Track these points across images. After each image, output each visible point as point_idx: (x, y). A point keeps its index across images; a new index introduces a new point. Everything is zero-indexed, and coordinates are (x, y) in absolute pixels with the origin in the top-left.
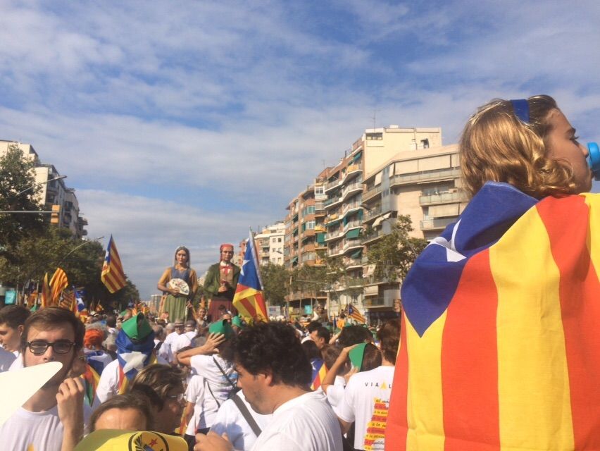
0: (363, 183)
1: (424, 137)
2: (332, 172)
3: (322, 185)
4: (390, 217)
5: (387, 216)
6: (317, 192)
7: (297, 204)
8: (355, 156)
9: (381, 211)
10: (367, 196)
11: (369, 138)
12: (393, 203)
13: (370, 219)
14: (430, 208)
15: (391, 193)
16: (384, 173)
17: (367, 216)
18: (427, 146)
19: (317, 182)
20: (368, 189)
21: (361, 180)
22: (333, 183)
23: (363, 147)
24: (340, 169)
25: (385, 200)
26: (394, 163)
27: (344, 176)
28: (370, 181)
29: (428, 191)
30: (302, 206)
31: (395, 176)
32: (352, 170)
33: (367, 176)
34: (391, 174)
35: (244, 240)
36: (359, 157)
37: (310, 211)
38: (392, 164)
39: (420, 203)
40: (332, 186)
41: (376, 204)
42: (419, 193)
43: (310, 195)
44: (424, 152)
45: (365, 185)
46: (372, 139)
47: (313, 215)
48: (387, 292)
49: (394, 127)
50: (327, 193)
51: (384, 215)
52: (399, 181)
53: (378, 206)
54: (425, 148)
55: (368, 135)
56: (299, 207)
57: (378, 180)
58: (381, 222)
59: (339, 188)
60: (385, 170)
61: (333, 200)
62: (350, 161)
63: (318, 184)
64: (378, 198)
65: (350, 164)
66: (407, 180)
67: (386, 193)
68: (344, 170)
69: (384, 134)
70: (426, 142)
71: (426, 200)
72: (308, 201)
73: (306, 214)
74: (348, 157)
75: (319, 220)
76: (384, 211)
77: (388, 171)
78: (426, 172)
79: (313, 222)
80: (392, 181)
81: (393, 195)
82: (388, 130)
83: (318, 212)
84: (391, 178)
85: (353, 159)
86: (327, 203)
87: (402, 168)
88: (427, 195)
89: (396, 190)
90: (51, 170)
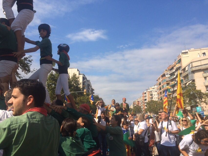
0: (182, 70)
1: (203, 52)
2: (171, 67)
3: (168, 72)
4: (192, 82)
6: (166, 74)
7: (160, 79)
8: (178, 61)
9: (189, 80)
10: (184, 75)
11: (183, 54)
12: (192, 77)
13: (186, 82)
14: (207, 77)
15: (192, 73)
16: (188, 67)
17: (184, 82)
18: (205, 55)
19: (166, 71)
20: (184, 72)
21: (181, 69)
22: (172, 71)
23: (181, 57)
24: (174, 66)
25: (190, 76)
26: (192, 63)
27: (175, 68)
28: (184, 70)
29: (206, 71)
30: (162, 80)
31: (192, 67)
32: (178, 66)
33: (183, 68)
34: (191, 67)
35: (144, 92)
36: (180, 61)
37: (165, 81)
38: (190, 63)
39: (203, 76)
40: (171, 72)
41: (187, 77)
42: (202, 72)
43: (164, 75)
44: (203, 57)
45: (183, 71)
46: (184, 54)
47: (165, 82)
48: (193, 109)
49: (192, 49)
50: (170, 74)
51: (190, 81)
52: (194, 69)
53: (188, 78)
54: (204, 56)
55: (182, 53)
56: (161, 80)
57: (187, 69)
58: (189, 84)
59: (174, 72)
60: (189, 65)
61: (172, 77)
62: (177, 63)
63: (166, 72)
64: (187, 75)
65: (177, 64)
66: (197, 68)
67: (190, 73)
68: (175, 66)
69: (189, 52)
70: (204, 54)
71: (205, 75)
72: (164, 78)
73: (163, 82)
74: (176, 62)
75: (168, 84)
77: (190, 66)
78: (204, 65)
79: (166, 85)
80: (191, 69)
81: (193, 74)
82: (190, 51)
83: (167, 81)
84: (191, 68)
85: (178, 62)
86: (170, 78)
87: (194, 64)
88: (205, 73)
89: (193, 72)
90: (83, 75)
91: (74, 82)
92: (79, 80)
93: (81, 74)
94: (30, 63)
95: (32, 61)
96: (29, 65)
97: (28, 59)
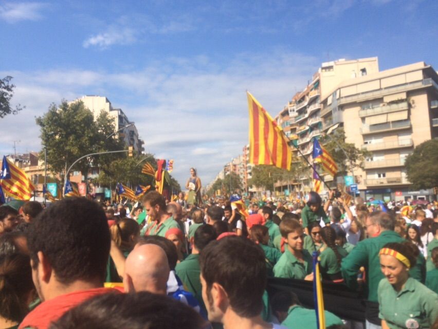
0: (321, 103)
1: (362, 66)
2: (300, 96)
3: (294, 106)
4: (338, 126)
5: (336, 126)
6: (291, 111)
7: (278, 120)
8: (314, 84)
9: (332, 123)
10: (324, 112)
11: (324, 70)
12: (340, 117)
13: (327, 128)
14: (366, 119)
15: (339, 110)
16: (333, 96)
17: (324, 126)
18: (364, 73)
19: (291, 103)
20: (324, 107)
21: (319, 101)
22: (301, 104)
23: (320, 77)
24: (305, 94)
25: (335, 115)
26: (340, 89)
27: (308, 99)
28: (325, 102)
29: (365, 106)
30: (281, 121)
31: (340, 98)
32: (313, 94)
33: (323, 98)
34: (338, 97)
35: (245, 146)
36: (317, 85)
37: (287, 125)
38: (337, 90)
39: (359, 115)
40: (300, 106)
41: (329, 118)
42: (358, 108)
43: (285, 113)
44: (361, 78)
45: (322, 105)
46: (326, 71)
47: (289, 128)
48: (339, 178)
49: (342, 60)
50: (297, 111)
51: (334, 125)
52: (343, 101)
53: (331, 119)
54: (363, 75)
55: (323, 68)
56: (280, 122)
57: (329, 102)
58: (333, 130)
59: (305, 108)
60: (334, 93)
61: (301, 116)
62: (311, 88)
63: (291, 105)
64: (330, 114)
65: (311, 90)
66: (349, 100)
67: (335, 109)
68: (308, 94)
69: (334, 67)
70: (364, 70)
71: (363, 113)
72: (286, 118)
73: (284, 126)
74: (310, 85)
75: (293, 131)
76: (334, 123)
77: (336, 94)
78: (363, 93)
79: (289, 132)
80: (339, 101)
81: (341, 111)
82: (337, 64)
83: (292, 125)
84: (338, 99)
85: (313, 86)
86: (297, 118)
87: (345, 92)
88: (364, 109)
89: (342, 107)
90: (119, 112)
91: (103, 128)
92: (114, 125)
93: (115, 110)
94: (10, 93)
95: (13, 89)
96: (8, 96)
97: (4, 84)
